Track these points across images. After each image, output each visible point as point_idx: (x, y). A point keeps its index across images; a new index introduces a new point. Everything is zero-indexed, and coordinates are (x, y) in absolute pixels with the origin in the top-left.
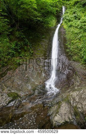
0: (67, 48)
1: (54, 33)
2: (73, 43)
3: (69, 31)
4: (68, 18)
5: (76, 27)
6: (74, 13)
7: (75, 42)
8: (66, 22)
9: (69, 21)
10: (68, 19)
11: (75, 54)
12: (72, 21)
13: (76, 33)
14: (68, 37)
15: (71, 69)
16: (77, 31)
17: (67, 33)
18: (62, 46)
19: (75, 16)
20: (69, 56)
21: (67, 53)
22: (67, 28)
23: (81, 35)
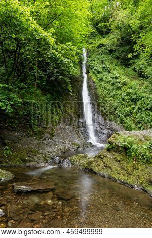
1: (81, 86)
2: (106, 101)
3: (100, 86)
4: (96, 68)
5: (108, 82)
6: (102, 62)
7: (109, 100)
8: (94, 73)
9: (99, 72)
10: (96, 70)
11: (111, 113)
12: (102, 73)
13: (108, 90)
14: (100, 92)
15: (109, 129)
16: (109, 87)
17: (97, 87)
19: (104, 68)
20: (104, 116)
21: (102, 112)
22: (97, 81)
23: (114, 93)
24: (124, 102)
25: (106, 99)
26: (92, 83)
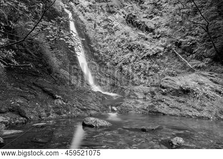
0: (94, 51)
3: (90, 27)
7: (103, 44)
8: (80, 10)
11: (107, 60)
13: (101, 33)
16: (101, 30)
17: (87, 28)
18: (88, 47)
23: (107, 37)
24: (120, 49)
25: (99, 43)
26: (80, 23)
